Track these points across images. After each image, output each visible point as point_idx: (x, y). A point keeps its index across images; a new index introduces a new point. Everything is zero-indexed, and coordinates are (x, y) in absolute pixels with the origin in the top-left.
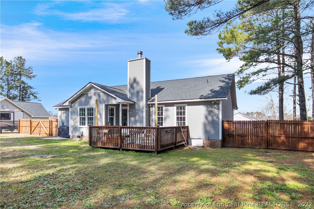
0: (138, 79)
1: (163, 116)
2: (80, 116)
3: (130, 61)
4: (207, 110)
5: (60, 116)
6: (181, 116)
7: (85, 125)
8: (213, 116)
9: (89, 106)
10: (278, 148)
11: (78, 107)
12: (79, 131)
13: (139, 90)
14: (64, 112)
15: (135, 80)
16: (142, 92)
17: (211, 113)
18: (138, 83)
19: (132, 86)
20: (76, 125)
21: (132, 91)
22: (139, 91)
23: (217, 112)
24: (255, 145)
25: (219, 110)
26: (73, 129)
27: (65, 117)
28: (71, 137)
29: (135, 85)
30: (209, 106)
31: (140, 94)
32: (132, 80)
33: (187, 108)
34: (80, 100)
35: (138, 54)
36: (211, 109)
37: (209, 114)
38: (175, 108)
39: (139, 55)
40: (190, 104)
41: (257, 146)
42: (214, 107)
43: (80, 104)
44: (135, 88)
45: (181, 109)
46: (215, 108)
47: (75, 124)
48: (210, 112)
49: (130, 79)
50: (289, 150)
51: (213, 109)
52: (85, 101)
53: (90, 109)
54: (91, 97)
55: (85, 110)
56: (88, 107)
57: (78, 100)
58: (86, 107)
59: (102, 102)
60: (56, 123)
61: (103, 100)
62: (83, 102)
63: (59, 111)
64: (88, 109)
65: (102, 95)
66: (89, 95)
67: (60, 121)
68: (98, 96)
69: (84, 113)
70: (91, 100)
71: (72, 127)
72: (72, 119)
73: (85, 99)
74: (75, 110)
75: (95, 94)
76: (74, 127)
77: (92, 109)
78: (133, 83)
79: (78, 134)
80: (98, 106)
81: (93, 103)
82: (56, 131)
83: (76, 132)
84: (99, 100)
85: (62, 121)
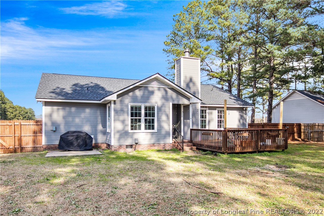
0: (194, 79)
1: (206, 118)
2: (131, 117)
3: (184, 58)
4: (240, 114)
5: (48, 114)
6: (221, 119)
7: (140, 129)
8: (243, 120)
9: (149, 103)
11: (130, 104)
12: (132, 137)
14: (58, 109)
15: (191, 80)
16: (198, 93)
18: (194, 84)
19: (188, 86)
20: (126, 129)
22: (195, 92)
26: (121, 135)
27: (61, 117)
29: (191, 85)
32: (188, 80)
37: (241, 118)
38: (216, 111)
40: (228, 109)
43: (135, 99)
44: (192, 88)
45: (221, 112)
47: (124, 128)
48: (242, 117)
49: (186, 77)
51: (243, 114)
52: (142, 97)
53: (150, 108)
54: (152, 93)
55: (140, 108)
56: (148, 105)
58: (143, 104)
59: (170, 99)
60: (36, 128)
61: (172, 98)
62: (139, 98)
63: (44, 107)
64: (146, 108)
65: (170, 92)
66: (150, 89)
67: (49, 124)
68: (163, 92)
69: (139, 113)
70: (152, 96)
71: (118, 132)
72: (119, 120)
73: (144, 94)
74: (125, 107)
75: (159, 89)
76: (123, 132)
77: (153, 108)
78: (190, 82)
79: (129, 142)
80: (163, 105)
81: (156, 100)
82: (34, 142)
83: (126, 140)
84: (165, 98)
85: (53, 124)
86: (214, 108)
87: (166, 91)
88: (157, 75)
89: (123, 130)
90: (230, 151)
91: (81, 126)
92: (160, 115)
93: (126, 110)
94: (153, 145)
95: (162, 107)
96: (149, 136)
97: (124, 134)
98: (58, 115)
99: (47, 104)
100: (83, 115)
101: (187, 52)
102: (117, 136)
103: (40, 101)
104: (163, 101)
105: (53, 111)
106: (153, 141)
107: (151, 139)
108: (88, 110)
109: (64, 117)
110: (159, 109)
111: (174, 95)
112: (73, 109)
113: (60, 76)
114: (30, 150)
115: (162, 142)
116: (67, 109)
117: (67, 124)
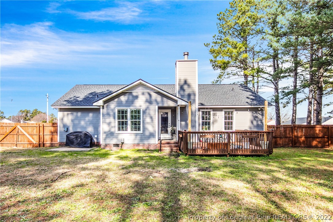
0: (189, 81)
1: (210, 120)
2: (118, 119)
3: (179, 61)
4: (253, 115)
5: (61, 118)
6: (229, 121)
7: (126, 130)
8: (257, 121)
10: (301, 146)
11: (116, 108)
12: (117, 138)
13: (191, 92)
14: (68, 114)
15: (186, 82)
16: (195, 95)
17: (256, 119)
18: (189, 86)
19: (182, 88)
20: (113, 130)
21: (182, 92)
22: (190, 94)
23: (262, 118)
24: (285, 145)
25: (263, 115)
26: (107, 135)
27: (70, 121)
28: (102, 146)
29: (185, 87)
30: (254, 112)
31: (192, 97)
32: (182, 82)
33: (235, 113)
34: (118, 99)
35: (184, 55)
36: (255, 115)
38: (223, 113)
39: (186, 56)
40: (237, 109)
41: (286, 145)
42: (258, 113)
43: (120, 104)
44: (186, 90)
45: (229, 114)
46: (260, 114)
47: (110, 129)
49: (180, 80)
50: (307, 147)
51: (258, 114)
52: (127, 101)
53: (135, 111)
54: (137, 97)
55: (126, 112)
56: (133, 108)
57: (116, 100)
58: (129, 108)
59: (154, 103)
60: (52, 129)
61: (156, 101)
62: (124, 103)
63: (59, 112)
64: (132, 112)
65: (154, 95)
66: (134, 94)
67: (62, 126)
68: (148, 96)
69: (125, 116)
70: (136, 101)
71: (105, 133)
72: (105, 123)
73: (128, 99)
74: (111, 111)
75: (143, 94)
76: (109, 132)
77: (139, 112)
78: (184, 85)
79: (114, 141)
80: (147, 108)
81: (140, 103)
82: (52, 139)
83: (112, 140)
84: (150, 102)
85: (64, 126)
86: (221, 109)
87: (150, 95)
88: (140, 81)
89: (109, 131)
90: (192, 152)
91: (85, 128)
92: (144, 117)
93: (112, 113)
94: (138, 145)
95: (146, 110)
96: (133, 137)
97: (110, 134)
98: (68, 119)
99: (61, 110)
100: (87, 119)
101: (186, 55)
102: (104, 136)
103: (55, 108)
104: (147, 104)
105: (64, 116)
106: (136, 142)
107: (135, 139)
108: (91, 115)
109: (72, 121)
110: (144, 112)
111: (159, 98)
112: (79, 114)
113: (88, 87)
114: (49, 146)
115: (146, 142)
116: (75, 113)
117: (74, 126)
